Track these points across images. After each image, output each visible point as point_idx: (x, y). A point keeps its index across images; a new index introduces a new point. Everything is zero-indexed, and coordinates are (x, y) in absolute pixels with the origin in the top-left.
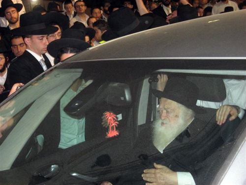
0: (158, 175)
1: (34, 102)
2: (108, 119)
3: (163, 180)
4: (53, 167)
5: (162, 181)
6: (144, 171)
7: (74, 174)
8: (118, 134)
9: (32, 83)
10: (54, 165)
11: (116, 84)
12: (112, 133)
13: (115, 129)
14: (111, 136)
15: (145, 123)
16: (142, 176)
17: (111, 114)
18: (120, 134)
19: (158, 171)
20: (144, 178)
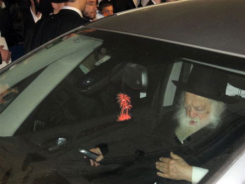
0: (171, 167)
1: (47, 66)
2: (121, 101)
3: (176, 173)
4: (61, 140)
5: (174, 174)
6: (160, 159)
7: (83, 151)
8: (130, 118)
9: (48, 45)
10: (61, 137)
11: (134, 65)
12: (124, 117)
13: (127, 112)
14: (122, 120)
15: (171, 104)
16: (156, 163)
17: (126, 96)
18: (132, 118)
19: (172, 162)
20: (157, 167)
